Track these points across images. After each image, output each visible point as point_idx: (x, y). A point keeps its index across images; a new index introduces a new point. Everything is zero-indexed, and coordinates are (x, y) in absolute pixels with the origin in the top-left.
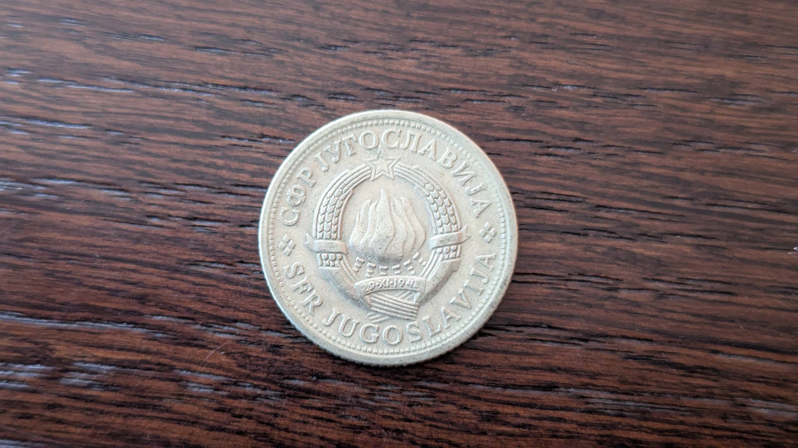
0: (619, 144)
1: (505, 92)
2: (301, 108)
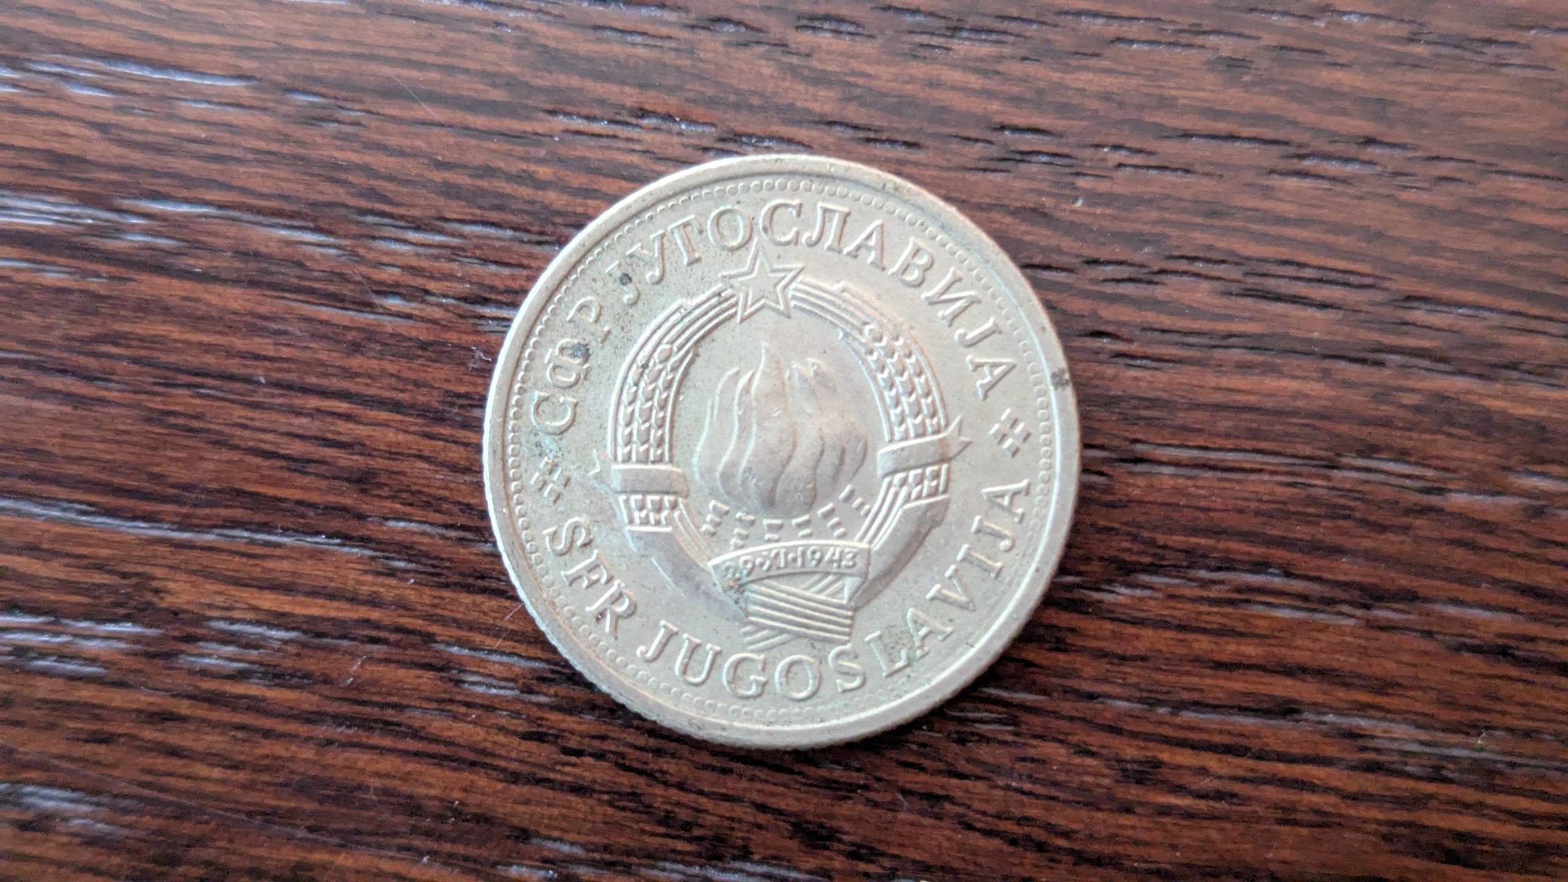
0: (1467, 156)
1: (1207, 24)
2: (731, 50)
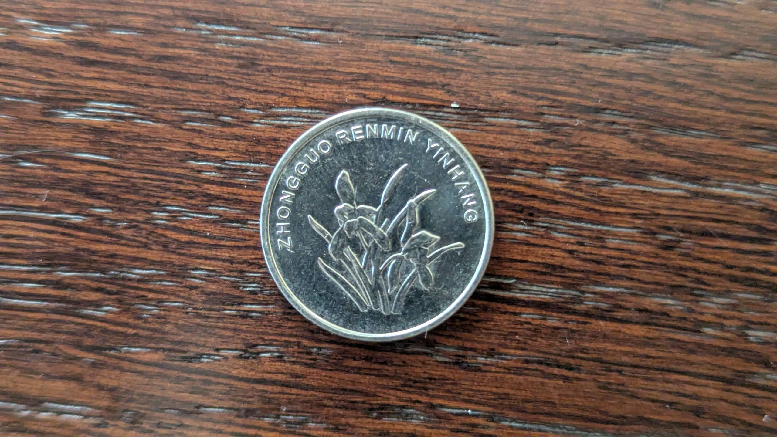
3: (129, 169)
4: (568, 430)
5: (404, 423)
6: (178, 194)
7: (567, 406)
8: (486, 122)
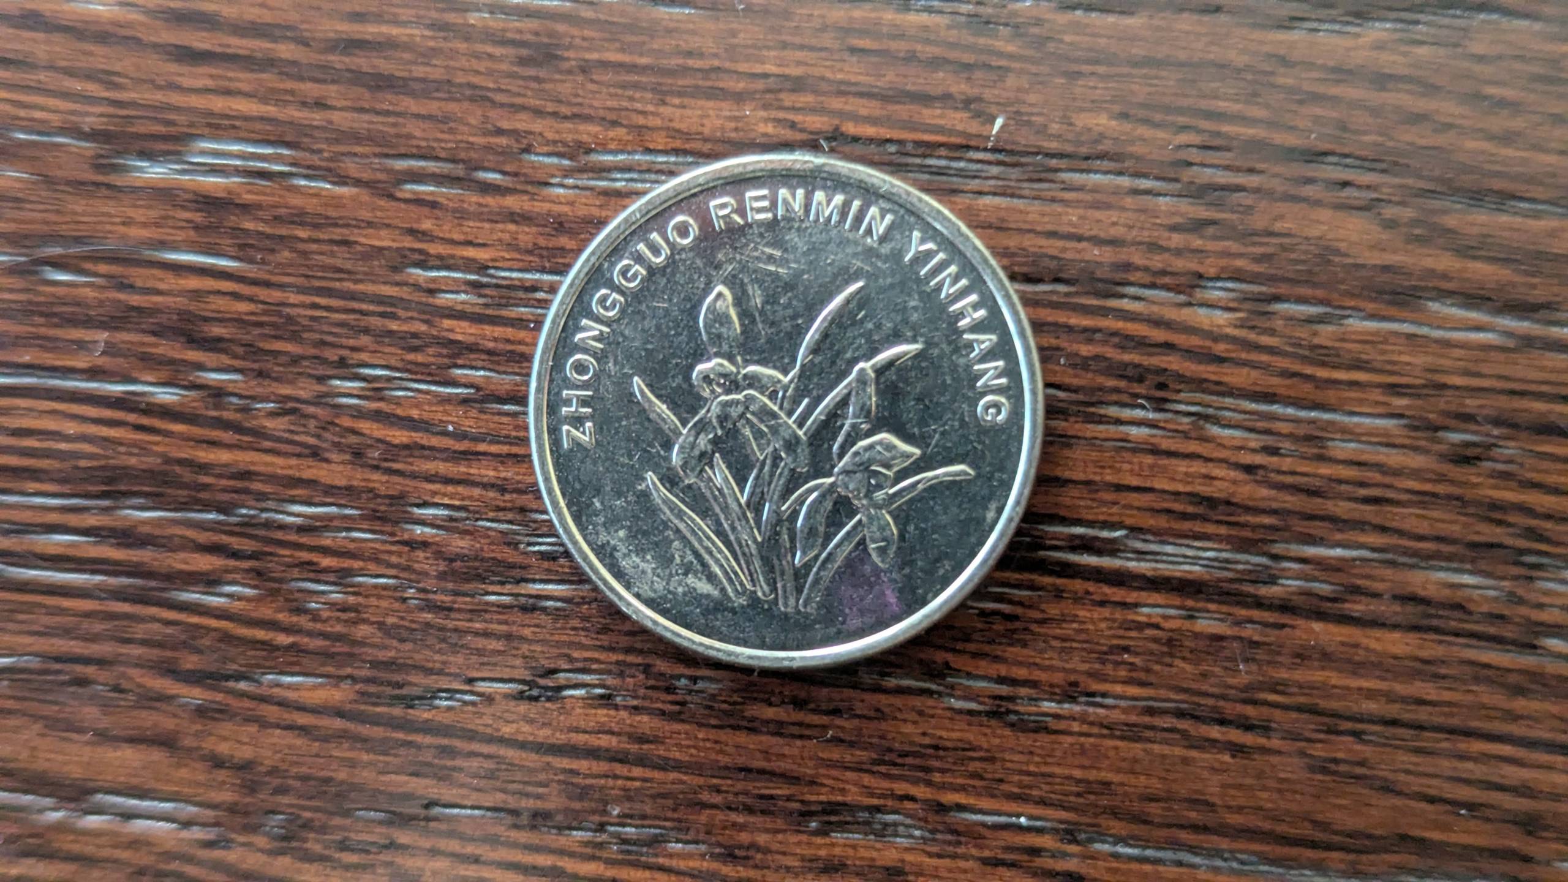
3: (281, 286)
4: (1242, 863)
5: (878, 845)
6: (387, 340)
7: (1240, 809)
8: (1063, 182)
